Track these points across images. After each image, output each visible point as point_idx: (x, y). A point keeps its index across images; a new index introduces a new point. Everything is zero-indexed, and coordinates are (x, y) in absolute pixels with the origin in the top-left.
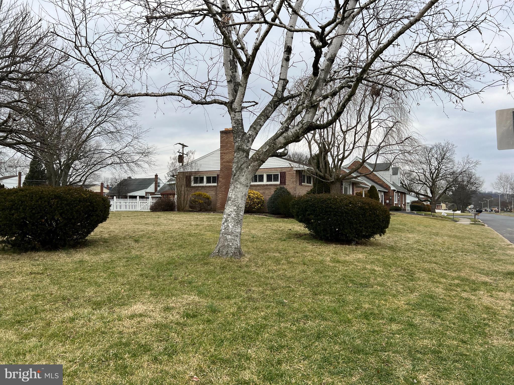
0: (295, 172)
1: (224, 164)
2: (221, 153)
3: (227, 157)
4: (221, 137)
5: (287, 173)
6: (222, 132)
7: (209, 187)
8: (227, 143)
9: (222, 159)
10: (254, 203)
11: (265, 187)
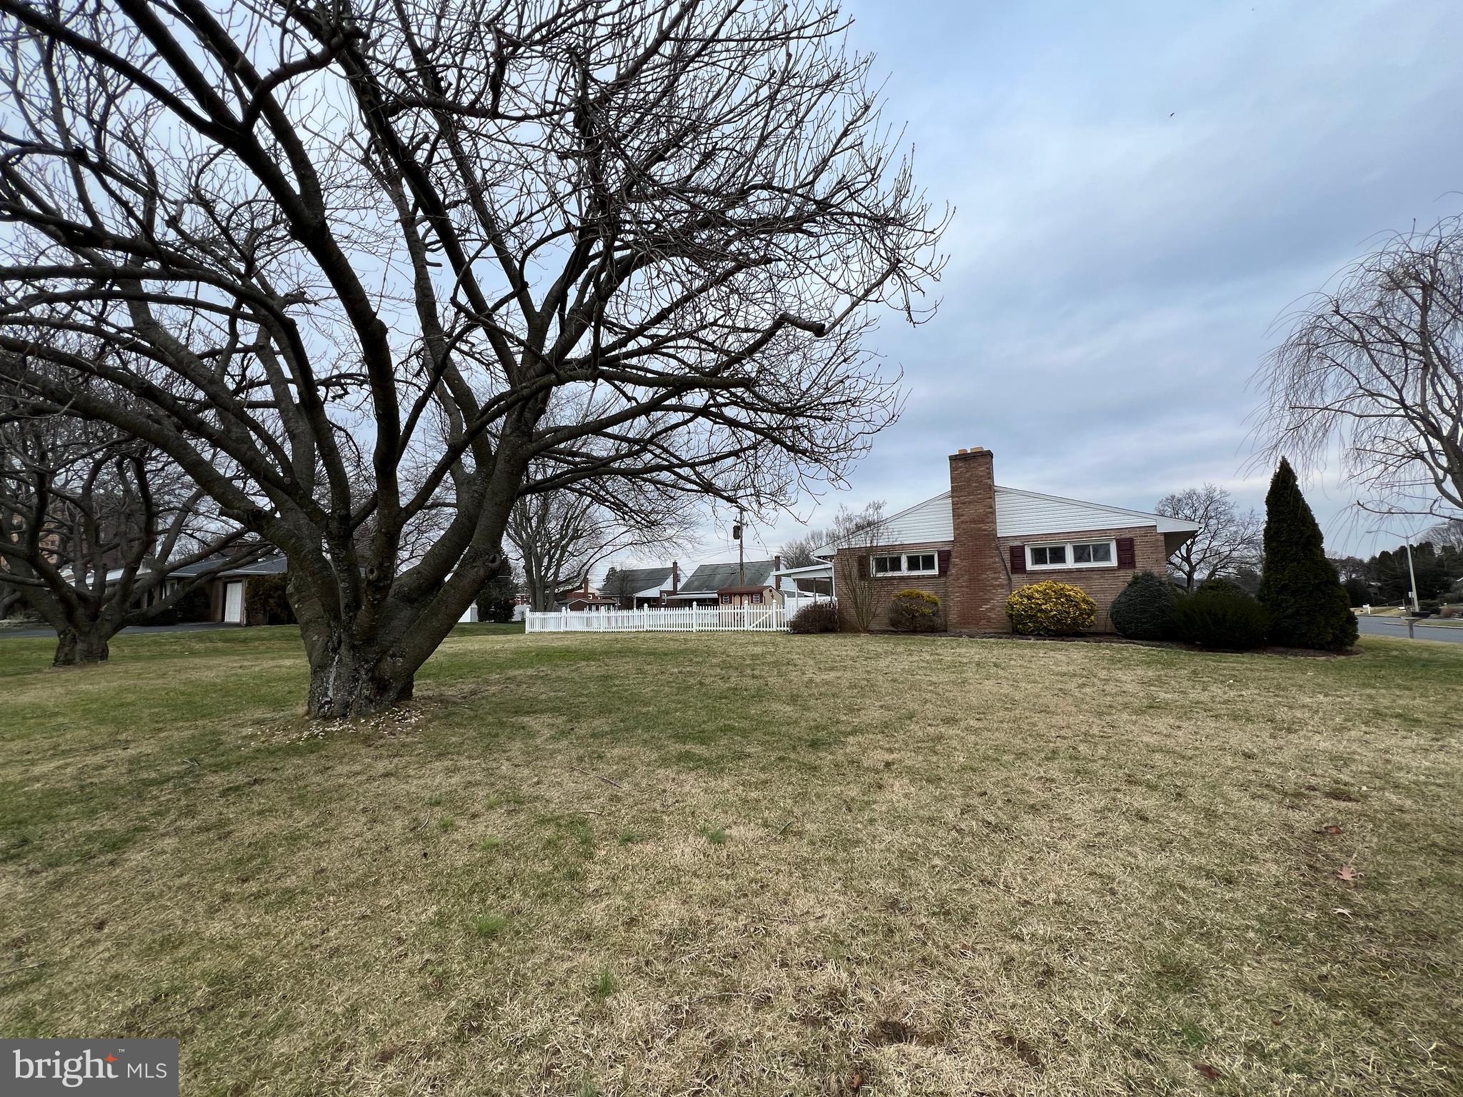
0: (1162, 538)
1: (963, 526)
2: (953, 504)
3: (971, 512)
4: (953, 469)
5: (1137, 541)
6: (953, 459)
7: (918, 577)
8: (969, 480)
9: (956, 514)
10: (1081, 614)
11: (1074, 575)
